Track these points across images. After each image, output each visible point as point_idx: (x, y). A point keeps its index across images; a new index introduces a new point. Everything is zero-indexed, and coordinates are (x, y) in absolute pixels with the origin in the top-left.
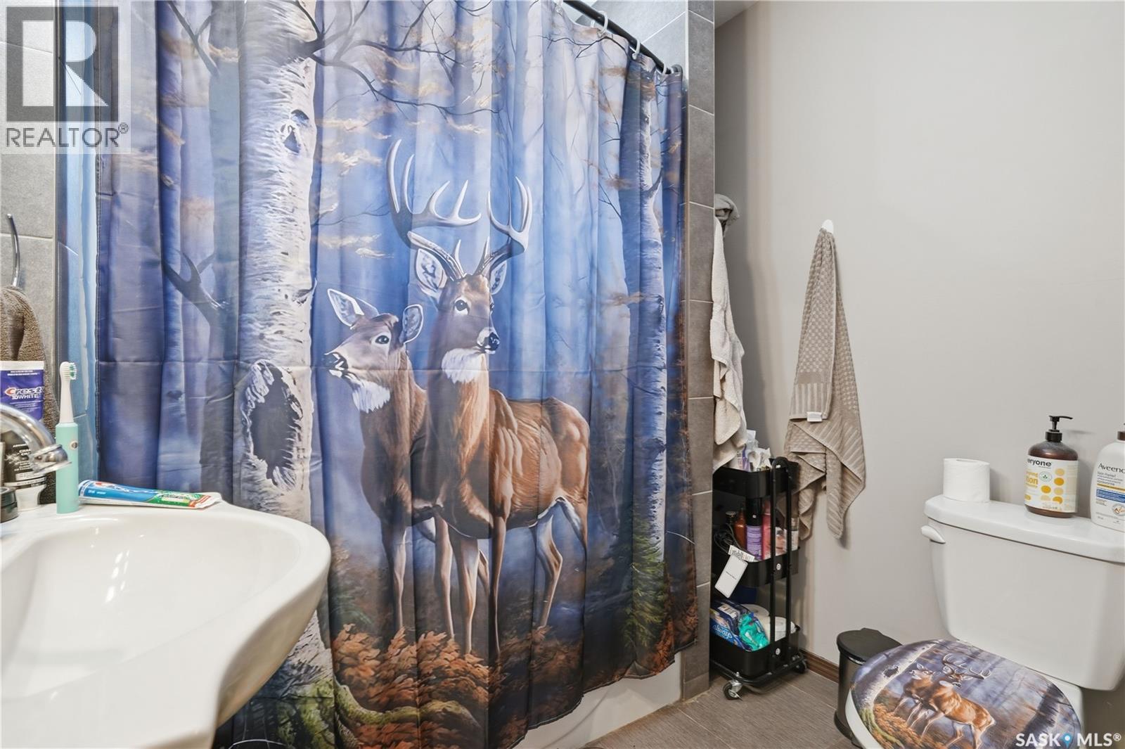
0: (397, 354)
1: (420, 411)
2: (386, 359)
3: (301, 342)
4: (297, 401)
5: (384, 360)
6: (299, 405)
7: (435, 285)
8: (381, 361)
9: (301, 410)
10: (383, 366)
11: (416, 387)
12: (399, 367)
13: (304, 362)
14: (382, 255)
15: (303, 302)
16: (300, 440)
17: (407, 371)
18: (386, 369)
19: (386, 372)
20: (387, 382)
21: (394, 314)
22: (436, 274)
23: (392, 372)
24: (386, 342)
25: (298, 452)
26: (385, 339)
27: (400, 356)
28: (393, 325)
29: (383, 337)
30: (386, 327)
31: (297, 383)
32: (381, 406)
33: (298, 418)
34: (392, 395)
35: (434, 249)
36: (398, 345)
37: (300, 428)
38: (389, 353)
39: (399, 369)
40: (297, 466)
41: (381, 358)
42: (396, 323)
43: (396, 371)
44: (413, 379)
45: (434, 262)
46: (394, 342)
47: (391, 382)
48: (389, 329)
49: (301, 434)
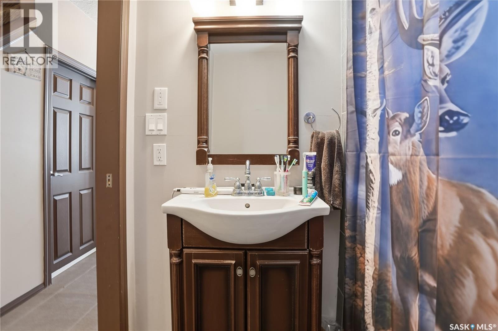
0: (408, 143)
1: (432, 194)
2: (398, 147)
3: (374, 139)
4: (372, 173)
5: (397, 149)
6: (373, 176)
7: (434, 73)
8: (395, 149)
9: (374, 179)
10: (397, 153)
11: (428, 172)
12: (410, 153)
13: (375, 151)
14: (393, 70)
15: (375, 116)
16: (373, 196)
17: (419, 157)
18: (399, 155)
19: (399, 157)
20: (399, 165)
21: (404, 112)
22: (435, 63)
23: (404, 158)
24: (398, 135)
25: (372, 202)
26: (397, 133)
27: (411, 144)
28: (403, 121)
29: (396, 131)
30: (397, 124)
31: (373, 163)
32: (396, 183)
33: (372, 182)
34: (404, 176)
35: (432, 40)
36: (409, 136)
37: (373, 189)
38: (401, 143)
39: (412, 155)
40: (371, 209)
41: (395, 147)
42: (406, 119)
43: (409, 157)
44: (425, 164)
45: (432, 52)
46: (405, 133)
47: (403, 165)
48: (400, 124)
49: (374, 193)
